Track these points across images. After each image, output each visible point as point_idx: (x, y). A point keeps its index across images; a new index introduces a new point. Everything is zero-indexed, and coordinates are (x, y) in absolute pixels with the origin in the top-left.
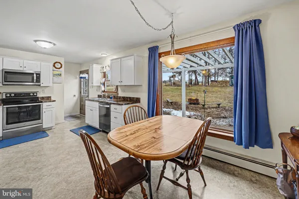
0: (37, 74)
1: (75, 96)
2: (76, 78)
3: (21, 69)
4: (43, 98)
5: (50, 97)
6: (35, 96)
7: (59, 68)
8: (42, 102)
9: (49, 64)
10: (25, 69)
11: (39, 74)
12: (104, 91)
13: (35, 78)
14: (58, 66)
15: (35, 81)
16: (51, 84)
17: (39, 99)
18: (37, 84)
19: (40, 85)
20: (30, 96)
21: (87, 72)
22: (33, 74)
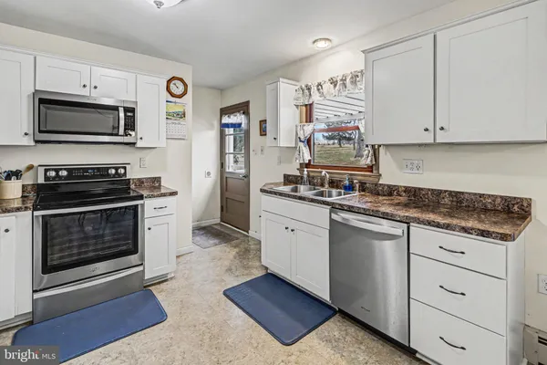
0: (127, 110)
1: (209, 174)
2: (212, 127)
3: (85, 92)
4: (140, 182)
5: (158, 179)
6: (120, 175)
7: (180, 96)
8: (141, 197)
9: (156, 80)
10: (94, 93)
11: (133, 110)
12: (308, 165)
13: (122, 123)
14: (177, 88)
15: (121, 131)
16: (162, 143)
17: (133, 186)
18: (127, 139)
19: (134, 144)
20: (108, 175)
21: (244, 108)
22: (116, 108)
